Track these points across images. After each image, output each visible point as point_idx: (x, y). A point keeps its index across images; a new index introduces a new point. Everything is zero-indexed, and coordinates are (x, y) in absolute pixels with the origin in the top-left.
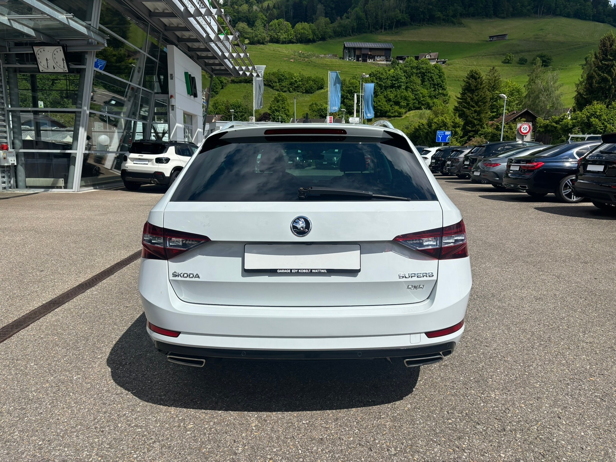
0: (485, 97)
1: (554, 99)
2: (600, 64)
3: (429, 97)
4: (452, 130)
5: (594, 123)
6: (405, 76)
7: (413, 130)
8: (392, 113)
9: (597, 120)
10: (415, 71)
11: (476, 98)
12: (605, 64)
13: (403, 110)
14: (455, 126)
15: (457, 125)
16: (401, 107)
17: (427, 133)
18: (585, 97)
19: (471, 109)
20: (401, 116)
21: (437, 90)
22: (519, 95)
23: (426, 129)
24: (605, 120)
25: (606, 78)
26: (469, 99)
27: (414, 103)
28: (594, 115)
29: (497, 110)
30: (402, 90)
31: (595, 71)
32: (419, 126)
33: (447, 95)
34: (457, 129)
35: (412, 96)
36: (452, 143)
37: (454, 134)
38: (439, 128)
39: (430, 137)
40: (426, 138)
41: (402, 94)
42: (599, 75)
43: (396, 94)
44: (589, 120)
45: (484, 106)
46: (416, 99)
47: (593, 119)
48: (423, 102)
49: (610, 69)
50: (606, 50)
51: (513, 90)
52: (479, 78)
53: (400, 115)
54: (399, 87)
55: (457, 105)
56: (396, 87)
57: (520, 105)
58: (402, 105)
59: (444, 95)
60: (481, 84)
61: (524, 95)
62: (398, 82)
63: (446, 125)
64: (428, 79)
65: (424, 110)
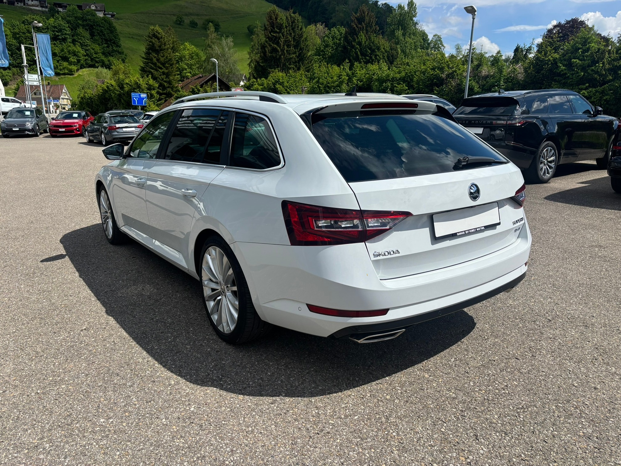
0: (171, 59)
1: (231, 65)
2: (270, 35)
3: (102, 54)
4: (147, 93)
5: (279, 89)
6: (69, 27)
7: (101, 91)
8: (61, 70)
9: (281, 86)
10: (80, 22)
11: (162, 59)
12: (274, 36)
13: (74, 68)
14: (150, 88)
15: (152, 88)
16: (71, 63)
17: (120, 95)
18: (262, 65)
19: (159, 71)
20: (73, 75)
21: (111, 47)
22: (199, 58)
23: (117, 91)
24: (287, 86)
25: (276, 49)
26: (155, 60)
27: (86, 60)
28: (278, 82)
29: (181, 73)
30: (69, 44)
31: (266, 42)
32: (108, 87)
33: (123, 53)
34: (153, 92)
35: (82, 51)
36: (150, 106)
37: (150, 97)
38: (133, 90)
39: (124, 100)
40: (119, 101)
41: (70, 48)
42: (270, 45)
43: (61, 48)
44: (274, 86)
45: (171, 68)
46: (87, 55)
47: (278, 86)
48: (97, 59)
49: (278, 40)
50: (273, 23)
51: (193, 53)
52: (161, 38)
53: (71, 73)
54: (64, 40)
55: (142, 65)
56: (59, 39)
57: (201, 69)
58: (72, 62)
59: (120, 53)
60: (165, 44)
61: (203, 58)
62: (62, 34)
63: (140, 87)
64: (98, 33)
65: (100, 69)
